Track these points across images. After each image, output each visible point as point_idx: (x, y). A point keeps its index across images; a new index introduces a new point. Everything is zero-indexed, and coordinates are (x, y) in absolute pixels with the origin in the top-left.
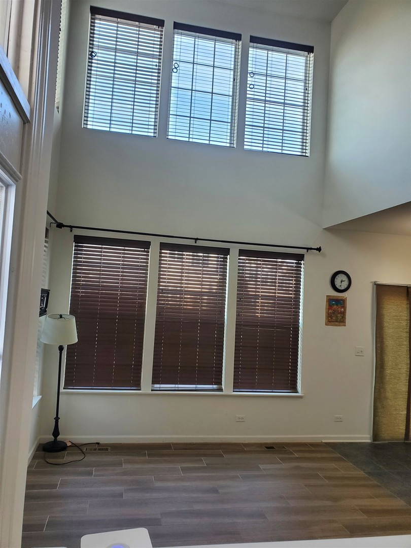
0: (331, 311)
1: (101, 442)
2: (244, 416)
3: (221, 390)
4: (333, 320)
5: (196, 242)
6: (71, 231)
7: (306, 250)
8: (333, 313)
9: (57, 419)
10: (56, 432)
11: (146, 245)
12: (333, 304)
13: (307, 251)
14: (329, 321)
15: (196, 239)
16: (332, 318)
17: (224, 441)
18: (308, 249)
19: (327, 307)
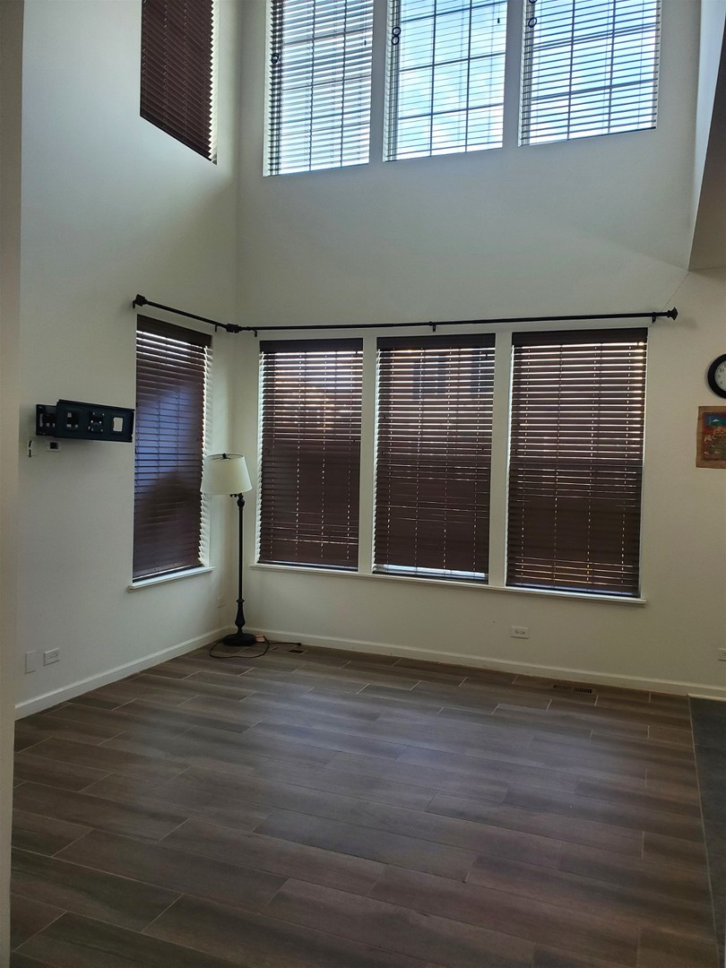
0: (708, 438)
1: (303, 643)
2: (526, 628)
3: (485, 581)
4: (713, 456)
5: (434, 330)
6: (256, 335)
7: (651, 318)
8: (715, 442)
9: (240, 602)
10: (240, 620)
11: (356, 344)
12: (715, 424)
13: (654, 321)
14: (705, 459)
15: (433, 324)
16: (711, 453)
17: (490, 667)
18: (654, 315)
19: (701, 430)
